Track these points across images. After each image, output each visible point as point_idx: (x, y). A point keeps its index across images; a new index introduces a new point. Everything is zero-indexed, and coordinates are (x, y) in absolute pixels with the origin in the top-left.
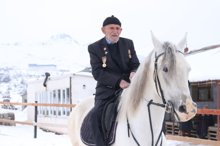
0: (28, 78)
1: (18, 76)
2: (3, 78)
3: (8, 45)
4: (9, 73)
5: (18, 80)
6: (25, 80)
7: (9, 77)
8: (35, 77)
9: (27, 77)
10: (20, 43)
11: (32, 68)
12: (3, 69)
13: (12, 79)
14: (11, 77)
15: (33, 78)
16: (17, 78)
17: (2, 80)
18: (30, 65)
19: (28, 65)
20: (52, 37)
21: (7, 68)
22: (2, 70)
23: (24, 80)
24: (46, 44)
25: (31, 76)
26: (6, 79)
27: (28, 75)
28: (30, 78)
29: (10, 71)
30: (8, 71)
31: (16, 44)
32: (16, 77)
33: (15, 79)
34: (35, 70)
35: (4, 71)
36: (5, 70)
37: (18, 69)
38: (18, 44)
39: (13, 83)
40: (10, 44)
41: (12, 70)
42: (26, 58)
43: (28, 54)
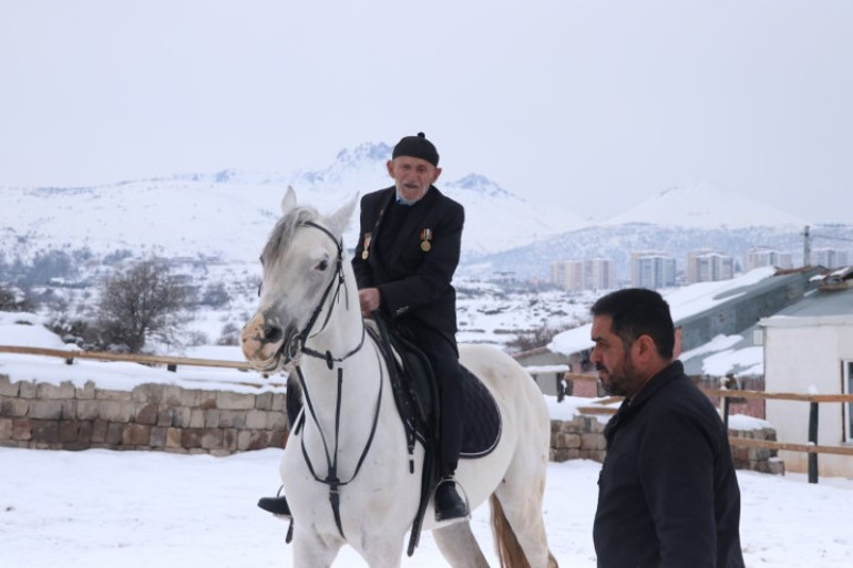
2: (203, 290)
3: (196, 178)
4: (207, 272)
5: (251, 300)
7: (221, 286)
10: (234, 174)
12: (188, 261)
13: (234, 296)
14: (229, 288)
16: (249, 291)
17: (201, 299)
20: (341, 154)
21: (201, 256)
22: (185, 265)
24: (321, 179)
26: (213, 293)
29: (210, 268)
30: (205, 268)
31: (222, 177)
32: (242, 288)
33: (241, 296)
35: (191, 267)
36: (196, 265)
37: (234, 262)
38: (228, 177)
39: (237, 308)
40: (202, 175)
41: (219, 264)
42: (255, 223)
43: (262, 211)
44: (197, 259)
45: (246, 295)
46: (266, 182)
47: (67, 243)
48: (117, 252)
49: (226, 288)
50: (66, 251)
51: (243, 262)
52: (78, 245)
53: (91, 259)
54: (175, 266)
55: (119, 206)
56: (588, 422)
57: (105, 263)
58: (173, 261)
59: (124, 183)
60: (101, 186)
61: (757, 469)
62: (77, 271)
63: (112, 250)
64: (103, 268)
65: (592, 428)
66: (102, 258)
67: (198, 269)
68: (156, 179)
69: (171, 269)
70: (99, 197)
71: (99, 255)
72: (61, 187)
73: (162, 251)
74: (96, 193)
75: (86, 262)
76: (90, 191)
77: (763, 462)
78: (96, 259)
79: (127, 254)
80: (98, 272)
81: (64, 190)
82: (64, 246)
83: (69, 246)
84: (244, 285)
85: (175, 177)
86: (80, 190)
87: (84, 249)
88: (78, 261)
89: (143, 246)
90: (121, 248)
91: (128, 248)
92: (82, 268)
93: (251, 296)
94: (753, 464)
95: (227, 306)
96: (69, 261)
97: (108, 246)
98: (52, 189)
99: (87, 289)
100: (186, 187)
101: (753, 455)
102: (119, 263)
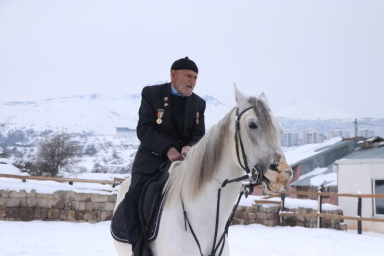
0: (121, 150)
1: (107, 145)
2: (85, 148)
3: (82, 97)
4: (87, 140)
5: (107, 152)
6: (118, 153)
7: (93, 146)
8: (133, 148)
9: (120, 147)
10: (99, 95)
11: (121, 133)
12: (78, 134)
13: (99, 151)
14: (97, 147)
15: (130, 149)
16: (106, 148)
17: (84, 152)
18: (119, 129)
19: (116, 129)
21: (84, 132)
22: (77, 137)
23: (117, 151)
24: (138, 98)
25: (126, 146)
26: (90, 149)
27: (122, 145)
28: (125, 149)
29: (88, 138)
30: (86, 138)
31: (93, 97)
32: (103, 146)
33: (102, 150)
34: (125, 137)
35: (80, 137)
36: (82, 136)
37: (100, 135)
38: (96, 97)
39: (100, 156)
40: (85, 96)
41: (92, 136)
42: (109, 117)
43: (112, 112)
44: (82, 133)
45: (105, 150)
46: (114, 99)
47: (23, 127)
48: (46, 130)
49: (95, 147)
50: (23, 130)
51: (103, 135)
52: (28, 128)
53: (34, 134)
54: (73, 137)
55: (47, 110)
56: (259, 207)
57: (40, 136)
58: (71, 134)
59: (49, 99)
60: (39, 101)
61: (335, 228)
62: (27, 139)
63: (44, 130)
64: (40, 138)
65: (261, 209)
66: (39, 133)
67: (83, 138)
68: (64, 98)
69: (71, 138)
70: (37, 106)
71: (38, 132)
72: (20, 101)
73: (67, 130)
74: (37, 104)
75: (31, 135)
76: (34, 103)
77: (337, 225)
78: (36, 134)
79: (50, 131)
80: (37, 140)
81: (22, 103)
82: (22, 128)
83: (24, 128)
84: (103, 145)
85: (73, 97)
86: (29, 103)
87: (31, 129)
88: (28, 135)
89: (58, 128)
90: (48, 129)
91: (51, 129)
92: (30, 138)
93: (107, 150)
94: (333, 226)
95: (96, 155)
96: (24, 135)
97: (42, 128)
98: (16, 102)
99: (32, 148)
100: (77, 101)
101: (333, 222)
102: (47, 135)
